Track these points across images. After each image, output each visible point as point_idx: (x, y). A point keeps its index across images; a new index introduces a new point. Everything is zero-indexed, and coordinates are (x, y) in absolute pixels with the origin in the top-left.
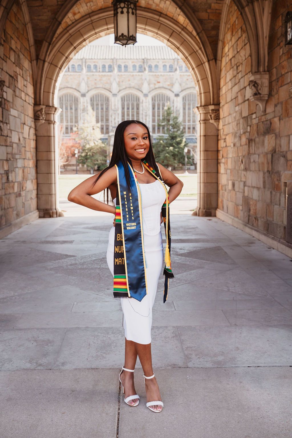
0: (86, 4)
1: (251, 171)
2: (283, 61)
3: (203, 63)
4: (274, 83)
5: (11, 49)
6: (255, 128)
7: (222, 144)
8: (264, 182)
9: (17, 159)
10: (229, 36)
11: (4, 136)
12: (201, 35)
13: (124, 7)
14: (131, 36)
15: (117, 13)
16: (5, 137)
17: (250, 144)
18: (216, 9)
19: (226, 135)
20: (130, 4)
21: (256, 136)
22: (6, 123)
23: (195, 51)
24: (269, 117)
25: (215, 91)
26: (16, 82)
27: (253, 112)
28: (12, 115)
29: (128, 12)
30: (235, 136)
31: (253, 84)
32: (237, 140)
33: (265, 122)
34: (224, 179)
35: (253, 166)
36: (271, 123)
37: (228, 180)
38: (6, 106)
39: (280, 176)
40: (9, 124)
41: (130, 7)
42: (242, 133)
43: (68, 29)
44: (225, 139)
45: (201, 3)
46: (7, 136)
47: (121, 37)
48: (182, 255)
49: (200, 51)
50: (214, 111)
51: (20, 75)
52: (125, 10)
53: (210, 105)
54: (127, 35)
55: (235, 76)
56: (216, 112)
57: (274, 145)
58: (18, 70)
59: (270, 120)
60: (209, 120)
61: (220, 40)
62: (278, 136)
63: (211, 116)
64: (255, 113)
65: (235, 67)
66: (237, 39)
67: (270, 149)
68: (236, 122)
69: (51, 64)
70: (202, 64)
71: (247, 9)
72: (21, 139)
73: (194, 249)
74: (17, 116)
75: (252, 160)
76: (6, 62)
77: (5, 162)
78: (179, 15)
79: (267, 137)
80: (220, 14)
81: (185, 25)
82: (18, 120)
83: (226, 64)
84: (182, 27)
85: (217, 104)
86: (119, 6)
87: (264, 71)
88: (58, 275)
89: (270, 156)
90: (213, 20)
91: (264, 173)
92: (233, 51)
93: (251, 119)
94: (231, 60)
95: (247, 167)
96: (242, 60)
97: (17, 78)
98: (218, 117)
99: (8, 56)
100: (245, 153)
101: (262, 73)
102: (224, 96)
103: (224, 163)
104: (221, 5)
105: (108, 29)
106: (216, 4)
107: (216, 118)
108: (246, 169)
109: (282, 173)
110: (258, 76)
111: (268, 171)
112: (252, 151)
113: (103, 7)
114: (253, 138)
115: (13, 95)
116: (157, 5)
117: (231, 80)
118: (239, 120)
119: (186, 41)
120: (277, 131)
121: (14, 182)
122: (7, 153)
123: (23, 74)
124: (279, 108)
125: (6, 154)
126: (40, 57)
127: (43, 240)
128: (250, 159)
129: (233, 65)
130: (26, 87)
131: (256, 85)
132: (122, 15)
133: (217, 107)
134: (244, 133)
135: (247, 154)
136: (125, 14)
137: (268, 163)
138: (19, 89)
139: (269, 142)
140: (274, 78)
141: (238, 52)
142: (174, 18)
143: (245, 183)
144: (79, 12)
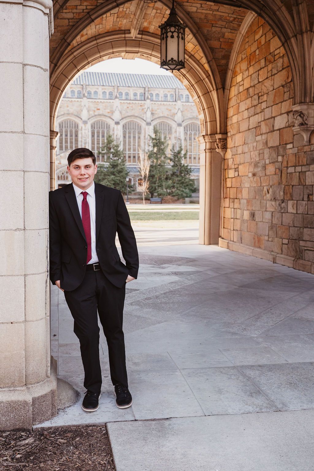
0: (96, 26)
6: (291, 157)
7: (231, 173)
10: (244, 65)
12: (211, 63)
13: (175, 31)
14: (180, 61)
15: (167, 37)
17: (283, 174)
18: (229, 39)
19: (239, 164)
20: (181, 29)
25: (222, 120)
27: (288, 142)
29: (178, 37)
30: (256, 165)
31: (299, 114)
32: (258, 170)
33: (310, 153)
41: (180, 31)
42: (267, 162)
43: (72, 51)
44: (236, 168)
45: (215, 32)
47: (170, 62)
49: (206, 80)
50: (222, 140)
52: (175, 34)
53: (217, 134)
54: (177, 60)
55: (255, 106)
56: (223, 141)
60: (216, 149)
61: (230, 69)
63: (217, 145)
64: (292, 143)
65: (256, 97)
66: (259, 69)
68: (258, 151)
69: (54, 86)
70: (209, 93)
71: (293, 40)
80: (233, 43)
83: (239, 93)
84: (190, 55)
85: (225, 132)
86: (169, 30)
90: (225, 49)
92: (252, 80)
93: (285, 149)
94: (247, 89)
95: (277, 197)
96: (268, 90)
98: (225, 147)
100: (274, 182)
101: (310, 103)
102: (235, 125)
104: (234, 35)
106: (230, 33)
107: (223, 147)
108: (274, 199)
110: (305, 107)
113: (110, 31)
117: (247, 109)
118: (262, 150)
119: (193, 69)
129: (251, 94)
131: (302, 116)
132: (172, 39)
133: (224, 136)
134: (272, 163)
135: (276, 184)
136: (176, 39)
141: (260, 82)
143: (273, 212)
144: (87, 34)
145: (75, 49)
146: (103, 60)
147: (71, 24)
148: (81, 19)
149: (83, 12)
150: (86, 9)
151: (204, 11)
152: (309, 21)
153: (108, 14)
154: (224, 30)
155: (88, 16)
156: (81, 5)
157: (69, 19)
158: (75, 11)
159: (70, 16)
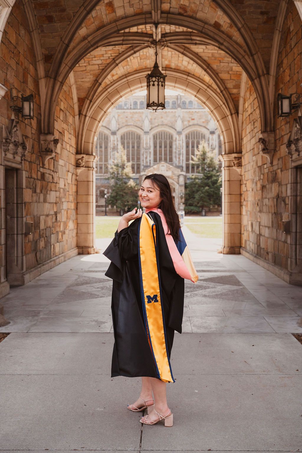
0: (123, 67)
1: (264, 212)
2: (283, 125)
3: (226, 116)
4: (278, 141)
5: (61, 110)
6: (266, 176)
7: (244, 188)
8: (272, 222)
9: (63, 202)
10: (248, 94)
11: (54, 183)
12: (224, 92)
13: (155, 81)
14: (160, 104)
15: (150, 85)
16: (55, 184)
17: (263, 190)
18: (237, 71)
19: (247, 181)
20: (160, 78)
21: (267, 183)
22: (56, 172)
23: (219, 106)
24: (275, 168)
25: (238, 141)
26: (63, 136)
27: (265, 163)
28: (60, 165)
29: (158, 85)
30: (253, 182)
31: (262, 141)
32: (254, 185)
33: (273, 172)
34: (246, 220)
35: (265, 209)
36: (276, 173)
37: (248, 221)
38: (56, 158)
39: (282, 217)
40: (58, 172)
41: (160, 80)
42: (257, 180)
43: (107, 88)
44: (246, 184)
46: (57, 183)
47: (152, 104)
48: (201, 280)
49: (223, 106)
50: (237, 159)
51: (66, 130)
52: (156, 83)
53: (234, 153)
54: (157, 103)
55: (252, 130)
56: (238, 160)
57: (278, 192)
58: (65, 126)
59: (275, 170)
60: (232, 166)
61: (241, 97)
62: (280, 185)
63: (234, 163)
64: (266, 164)
65: (252, 123)
66: (254, 99)
67: (276, 194)
68: (253, 170)
69: (92, 118)
70: (226, 117)
71: (256, 81)
72: (66, 184)
73: (212, 277)
74: (63, 165)
75: (264, 204)
76: (57, 121)
77: (54, 204)
78: (205, 75)
79: (273, 184)
81: (210, 84)
82: (64, 168)
83: (246, 118)
84: (208, 85)
85: (240, 152)
86: (151, 80)
87: (271, 131)
89: (275, 200)
90: (235, 80)
91: (272, 215)
92: (251, 108)
93: (264, 169)
94: (249, 115)
95: (261, 209)
96: (257, 117)
97: (64, 133)
98: (240, 164)
99: (59, 117)
100: (260, 197)
101: (269, 132)
102: (245, 146)
103: (245, 206)
105: (142, 87)
107: (238, 165)
108: (260, 211)
109: (283, 214)
110: (266, 135)
111: (275, 213)
112: (264, 196)
113: (138, 69)
114: (265, 184)
115: (61, 148)
116: (185, 67)
117: (249, 133)
118: (255, 168)
119: (212, 97)
120: (280, 180)
121: (61, 222)
122: (56, 197)
123: (68, 129)
124: (280, 162)
125: (55, 198)
126: (82, 113)
127: (87, 270)
128: (263, 202)
129: (251, 121)
130: (71, 139)
131: (264, 142)
132: (153, 87)
133: (239, 155)
134: (259, 180)
135: (261, 198)
136: (156, 87)
137: (274, 207)
138: (65, 142)
139: (274, 189)
140: (278, 137)
141: (254, 110)
142: (200, 77)
143: (260, 223)
144: (117, 74)
147: (101, 68)
148: (108, 64)
149: (109, 58)
150: (111, 56)
151: (209, 51)
152: (265, 66)
153: (131, 57)
154: (231, 65)
155: (113, 61)
156: (106, 54)
157: (98, 65)
158: (102, 58)
159: (99, 62)
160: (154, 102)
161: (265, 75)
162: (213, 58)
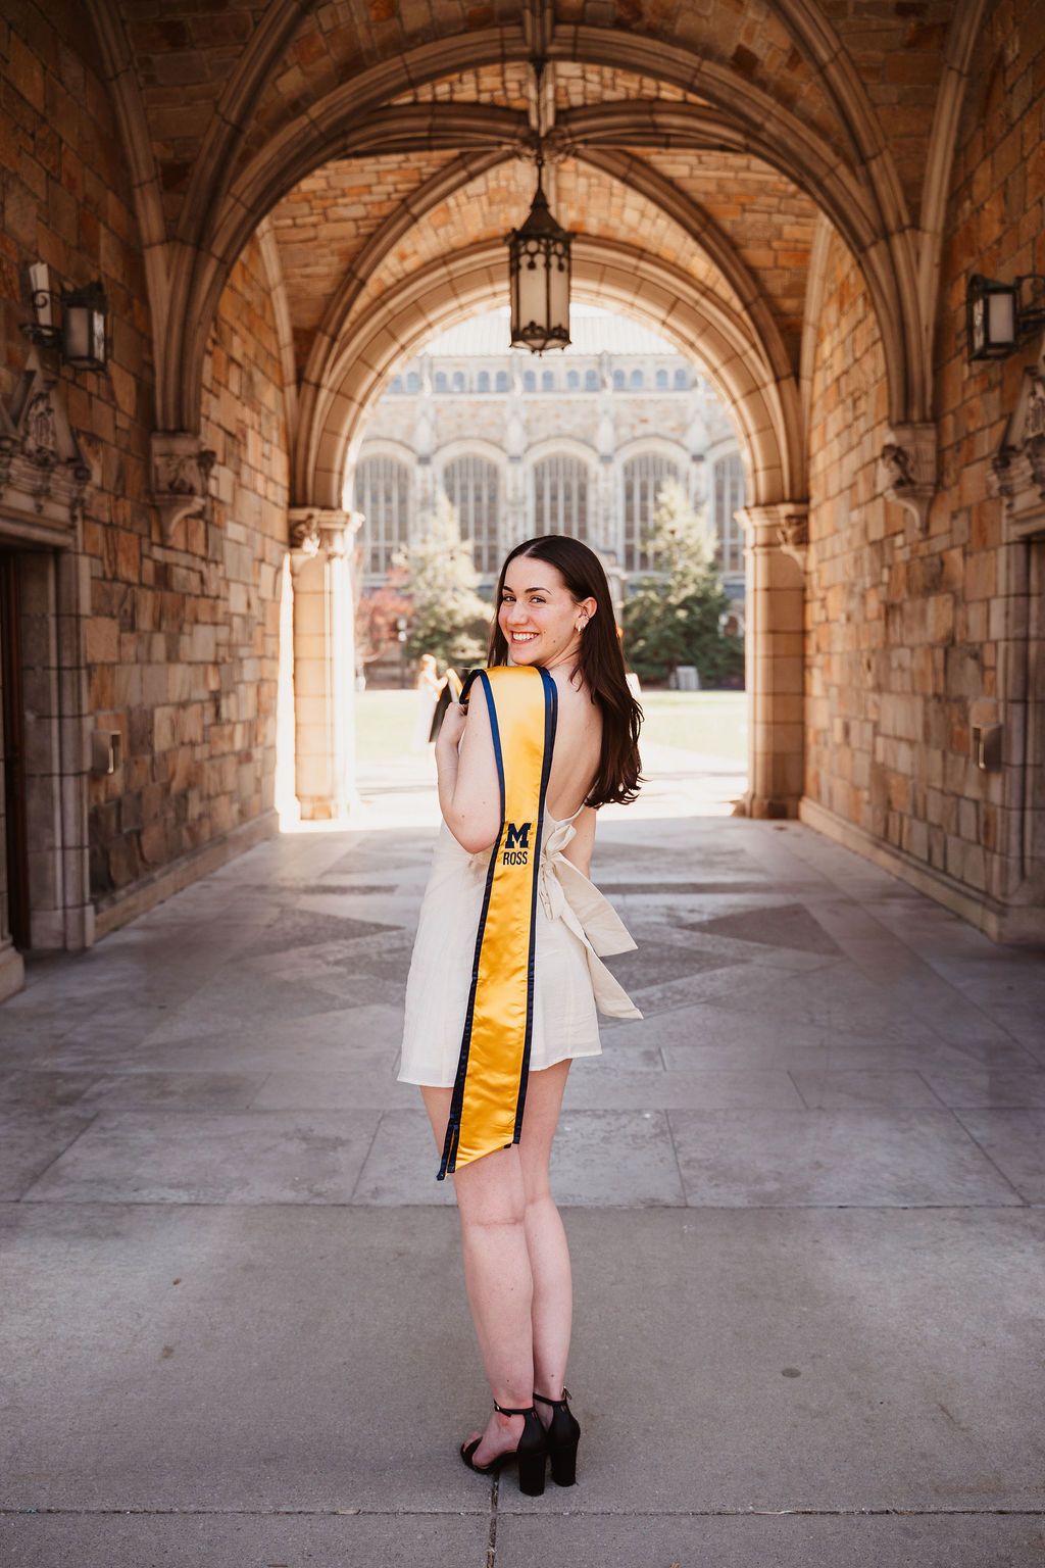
0: (436, 230)
1: (891, 692)
2: (971, 398)
3: (760, 384)
4: (949, 455)
5: (231, 360)
6: (902, 572)
7: (814, 612)
8: (926, 726)
9: (241, 660)
10: (832, 313)
11: (208, 597)
12: (755, 308)
13: (538, 252)
14: (555, 329)
15: (519, 267)
16: (211, 601)
17: (890, 617)
18: (797, 241)
19: (828, 589)
20: (554, 244)
21: (906, 596)
22: (216, 563)
23: (737, 354)
24: (938, 545)
25: (797, 465)
26: (242, 447)
27: (898, 529)
28: (230, 540)
29: (548, 265)
30: (851, 593)
31: (894, 453)
32: (854, 604)
33: (928, 561)
34: (822, 713)
35: (898, 681)
36: (942, 564)
37: (831, 717)
38: (216, 516)
39: (965, 711)
40: (222, 563)
41: (552, 249)
42: (868, 585)
43: (384, 297)
44: (824, 600)
45: (753, 225)
46: (218, 597)
47: (528, 332)
48: (693, 927)
49: (752, 353)
50: (794, 521)
51: (253, 428)
52: (540, 260)
53: (783, 501)
54: (545, 326)
55: (849, 427)
56: (798, 524)
57: (950, 624)
58: (247, 414)
59: (940, 554)
60: (779, 544)
61: (808, 323)
62: (960, 601)
63: (784, 533)
64: (902, 532)
65: (849, 401)
66: (854, 323)
67: (942, 633)
68: (852, 554)
69: (338, 392)
70: (758, 389)
71: (873, 253)
72: (255, 602)
73: (730, 911)
74: (242, 539)
75: (895, 664)
76: (217, 396)
77: (211, 668)
78: (693, 255)
79: (932, 600)
80: (807, 252)
81: (709, 283)
82: (246, 551)
83: (827, 389)
84: (703, 288)
85: (802, 498)
86: (523, 250)
87: (924, 420)
88: (357, 977)
89: (939, 654)
90: (789, 269)
91: (926, 701)
92: (845, 354)
93: (893, 548)
94: (838, 380)
95: (883, 681)
96: (867, 382)
97: (245, 436)
98: (804, 538)
99: (223, 380)
100: (877, 642)
101: (919, 425)
102: (821, 479)
103: (821, 668)
104: (809, 229)
105: (495, 294)
106: (797, 227)
107: (799, 540)
108: (879, 688)
109: (970, 702)
110: (906, 434)
111: (936, 695)
112: (895, 638)
113: (482, 237)
114: (898, 601)
115: (234, 484)
116: (632, 229)
117: (838, 435)
118: (860, 549)
119: (714, 327)
120: (958, 585)
121: (234, 724)
122: (218, 645)
123: (260, 425)
124: (961, 522)
125: (212, 646)
126: (306, 375)
127: (313, 882)
128: (888, 658)
129: (844, 395)
130: (269, 459)
131: (901, 458)
132: (532, 273)
133: (801, 508)
134: (875, 586)
135: (881, 646)
136: (540, 271)
137: (935, 673)
138: (251, 467)
139: (937, 615)
140: (949, 439)
141: (856, 360)
142: (681, 263)
143: (876, 725)
144: (415, 252)
145: (389, 294)
146: (474, 315)
147: (362, 231)
148: (386, 218)
149: (389, 199)
150: (396, 191)
151: (711, 174)
152: (907, 202)
153: (460, 195)
154: (777, 218)
155: (403, 208)
156: (379, 183)
157: (355, 220)
158: (367, 198)
159: (358, 211)
160: (532, 324)
161: (908, 232)
162: (721, 198)
